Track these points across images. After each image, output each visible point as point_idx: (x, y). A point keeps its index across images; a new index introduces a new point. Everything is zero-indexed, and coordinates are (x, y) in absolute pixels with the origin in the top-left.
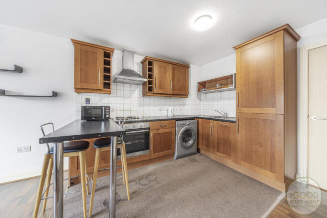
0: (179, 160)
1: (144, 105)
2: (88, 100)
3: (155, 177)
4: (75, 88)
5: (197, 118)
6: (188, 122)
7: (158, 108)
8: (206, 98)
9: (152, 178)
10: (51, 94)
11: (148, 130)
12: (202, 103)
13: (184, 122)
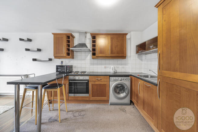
0: (111, 106)
1: (93, 64)
2: (62, 62)
3: (85, 113)
4: (54, 57)
5: (131, 75)
6: (120, 78)
7: (103, 66)
8: (146, 59)
9: (83, 113)
10: (48, 60)
11: (87, 81)
12: (143, 62)
13: (117, 78)
